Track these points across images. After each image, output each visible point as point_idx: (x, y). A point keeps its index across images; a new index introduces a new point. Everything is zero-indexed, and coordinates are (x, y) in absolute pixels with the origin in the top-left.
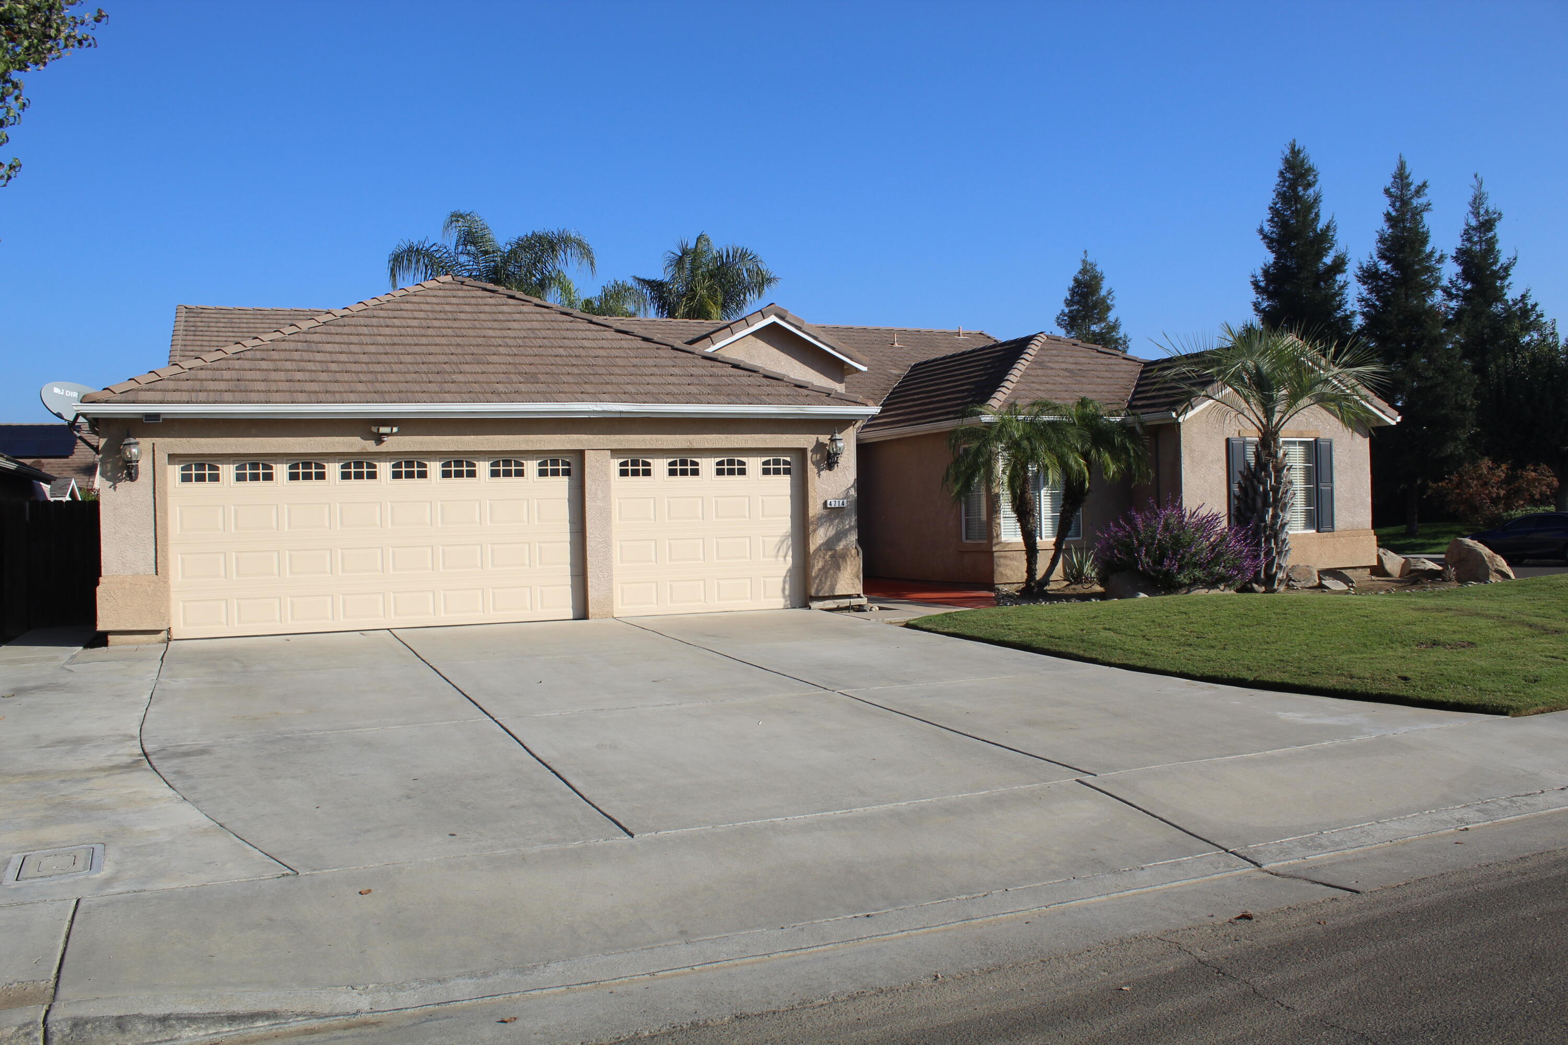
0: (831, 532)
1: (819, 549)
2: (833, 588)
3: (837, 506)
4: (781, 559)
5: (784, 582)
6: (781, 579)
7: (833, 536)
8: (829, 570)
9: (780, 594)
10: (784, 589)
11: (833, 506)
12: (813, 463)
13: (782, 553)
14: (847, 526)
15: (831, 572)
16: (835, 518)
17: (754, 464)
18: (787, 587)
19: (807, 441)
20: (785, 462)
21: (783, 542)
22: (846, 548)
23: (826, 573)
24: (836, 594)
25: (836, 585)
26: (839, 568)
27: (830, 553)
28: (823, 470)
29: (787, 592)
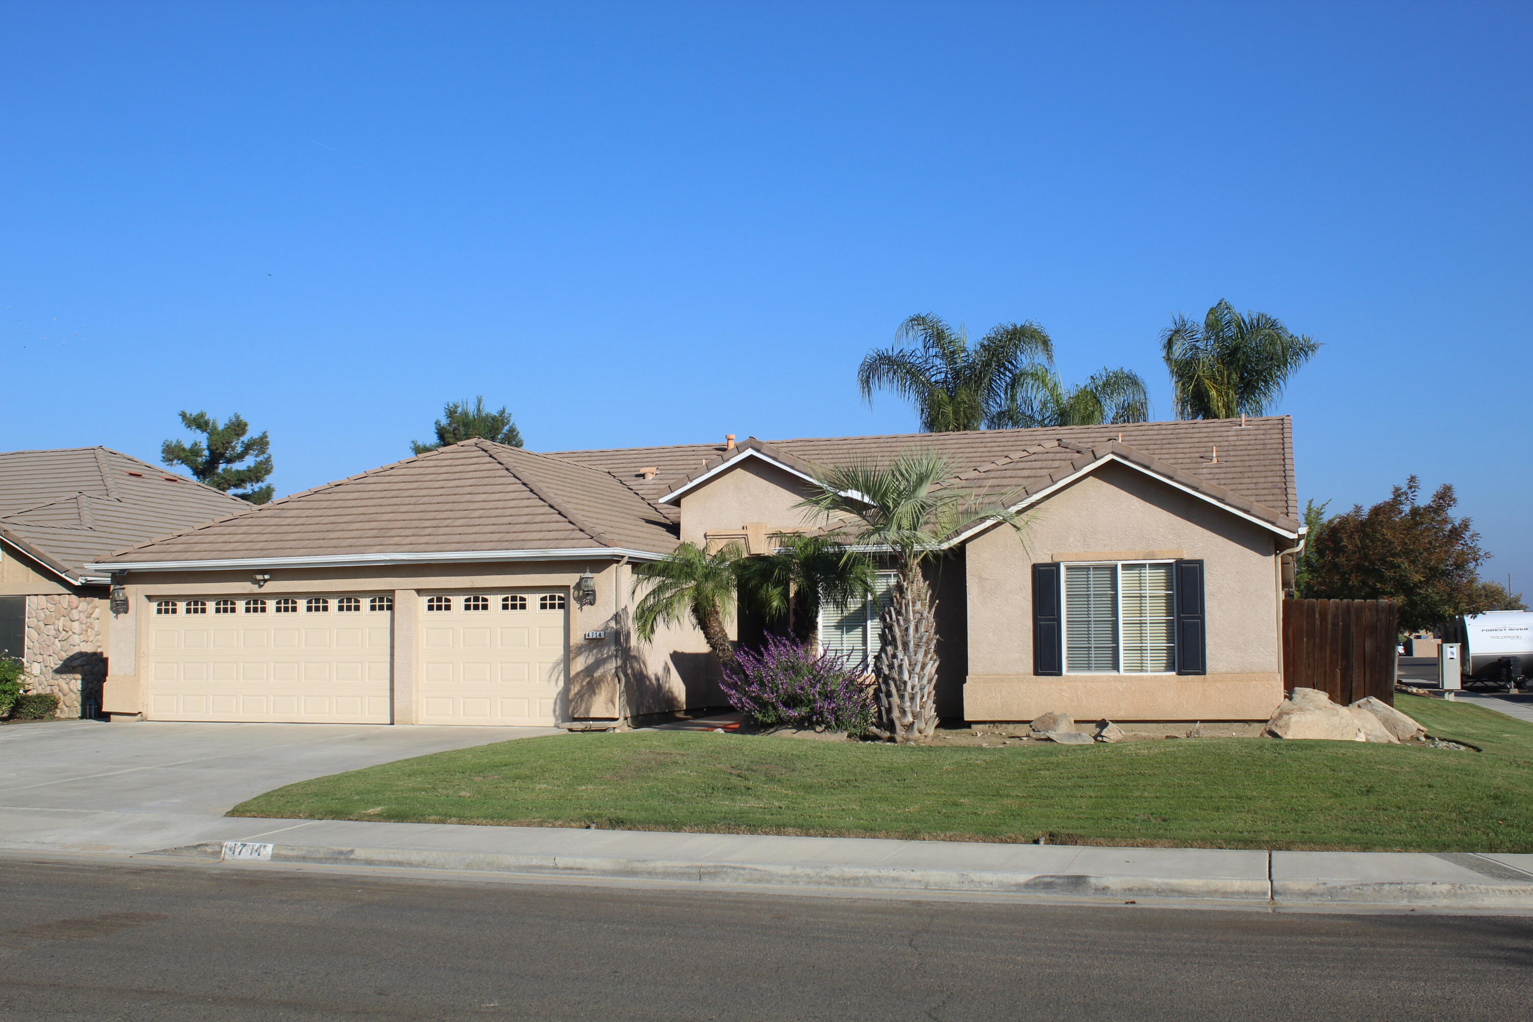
0: (591, 660)
1: (578, 674)
2: (588, 710)
3: (594, 636)
4: (553, 683)
5: (555, 703)
6: (553, 701)
7: (592, 664)
8: (585, 694)
9: (551, 713)
10: (555, 711)
11: (591, 637)
12: (575, 599)
13: (554, 678)
14: (605, 656)
15: (586, 696)
16: (594, 648)
17: (533, 600)
18: (557, 708)
19: (570, 579)
20: (560, 598)
21: (554, 668)
22: (603, 676)
23: (582, 697)
24: (591, 716)
25: (591, 708)
26: (594, 693)
27: (588, 679)
28: (585, 604)
29: (557, 713)
